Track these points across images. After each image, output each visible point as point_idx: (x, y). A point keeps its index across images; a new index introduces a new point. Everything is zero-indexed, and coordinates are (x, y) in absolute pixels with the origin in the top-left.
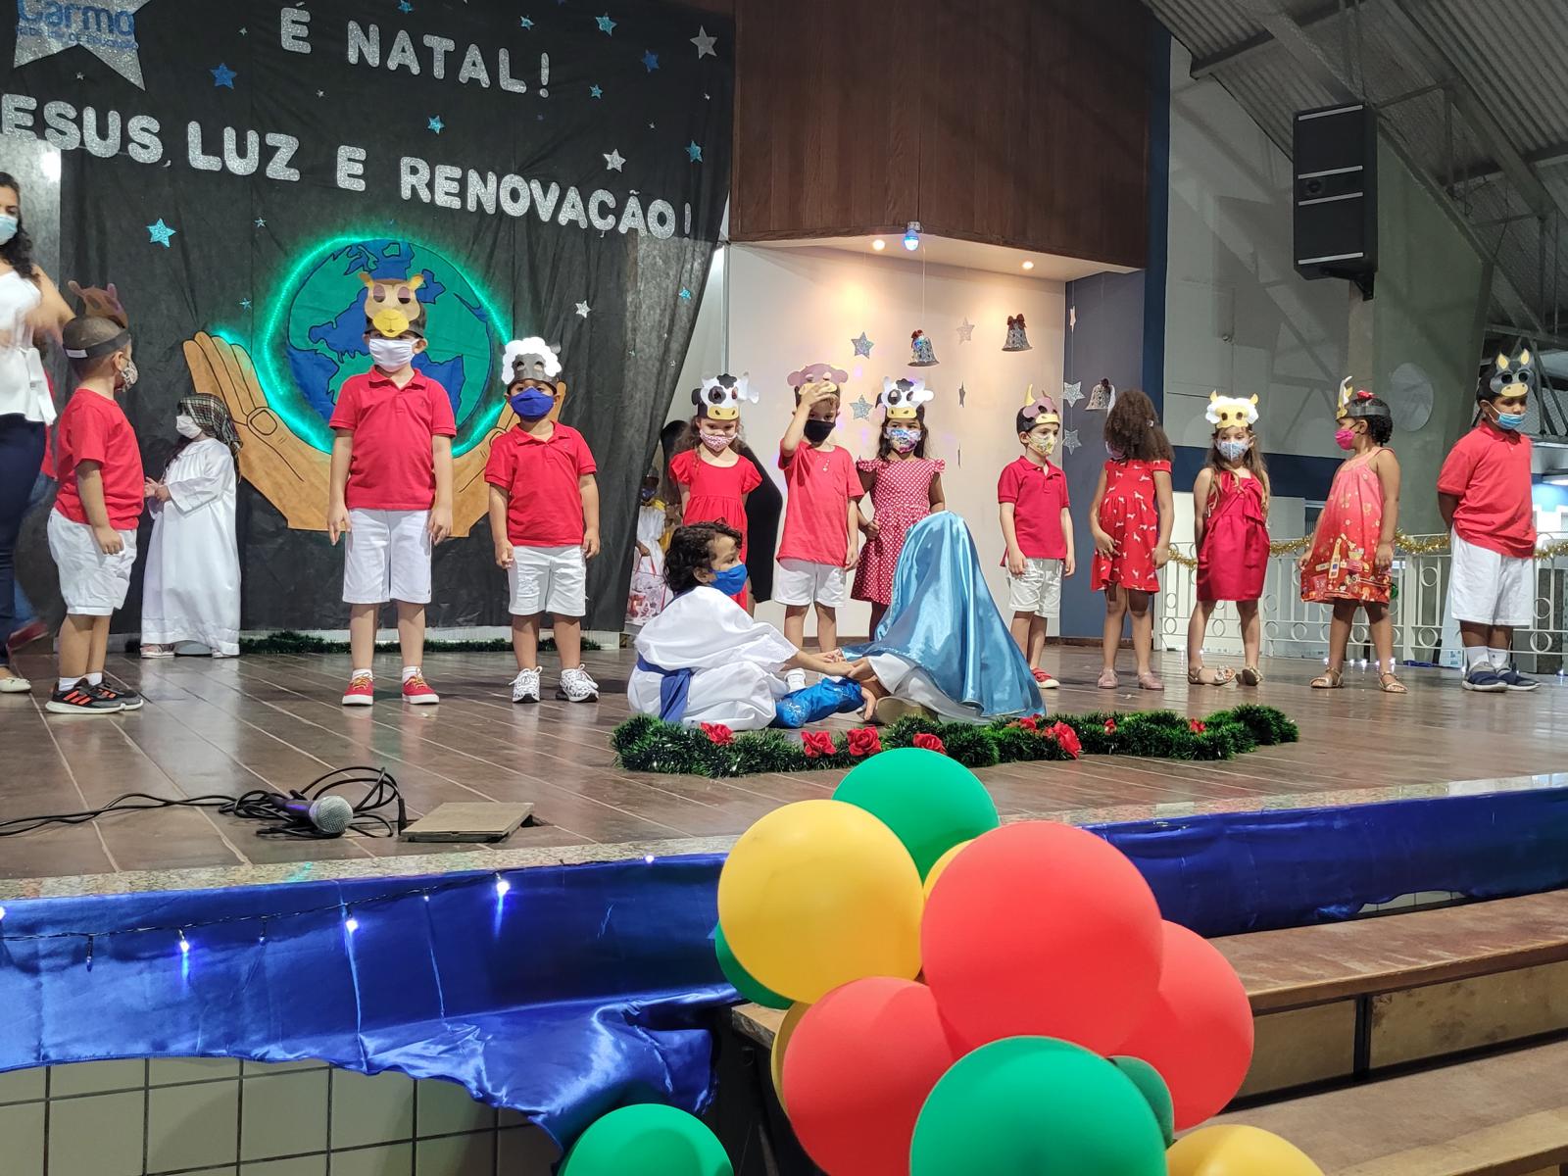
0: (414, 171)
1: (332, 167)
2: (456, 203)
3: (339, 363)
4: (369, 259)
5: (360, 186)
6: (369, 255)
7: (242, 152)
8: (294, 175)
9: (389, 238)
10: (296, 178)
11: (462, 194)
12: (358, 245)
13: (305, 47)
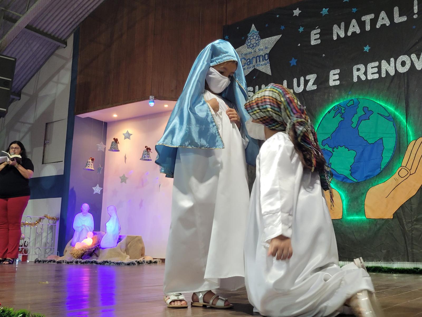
0: (358, 70)
1: (328, 80)
2: (376, 76)
3: (332, 152)
4: (342, 109)
5: (338, 83)
6: (342, 108)
7: (299, 85)
8: (315, 87)
9: (349, 98)
10: (316, 88)
11: (379, 72)
12: (337, 105)
13: (319, 41)
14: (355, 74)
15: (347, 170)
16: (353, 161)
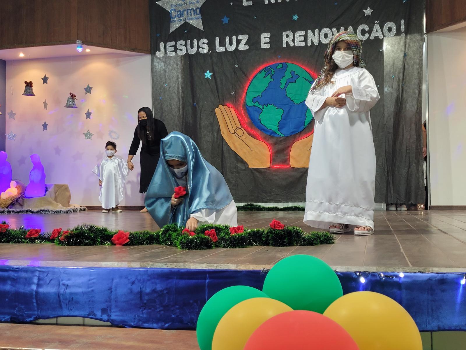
0: (287, 36)
2: (303, 44)
3: (262, 109)
4: (272, 71)
5: (268, 46)
6: (272, 69)
7: (231, 43)
8: (247, 48)
9: (279, 62)
11: (305, 41)
13: (250, 3)
14: (285, 39)
15: (275, 126)
16: (280, 118)
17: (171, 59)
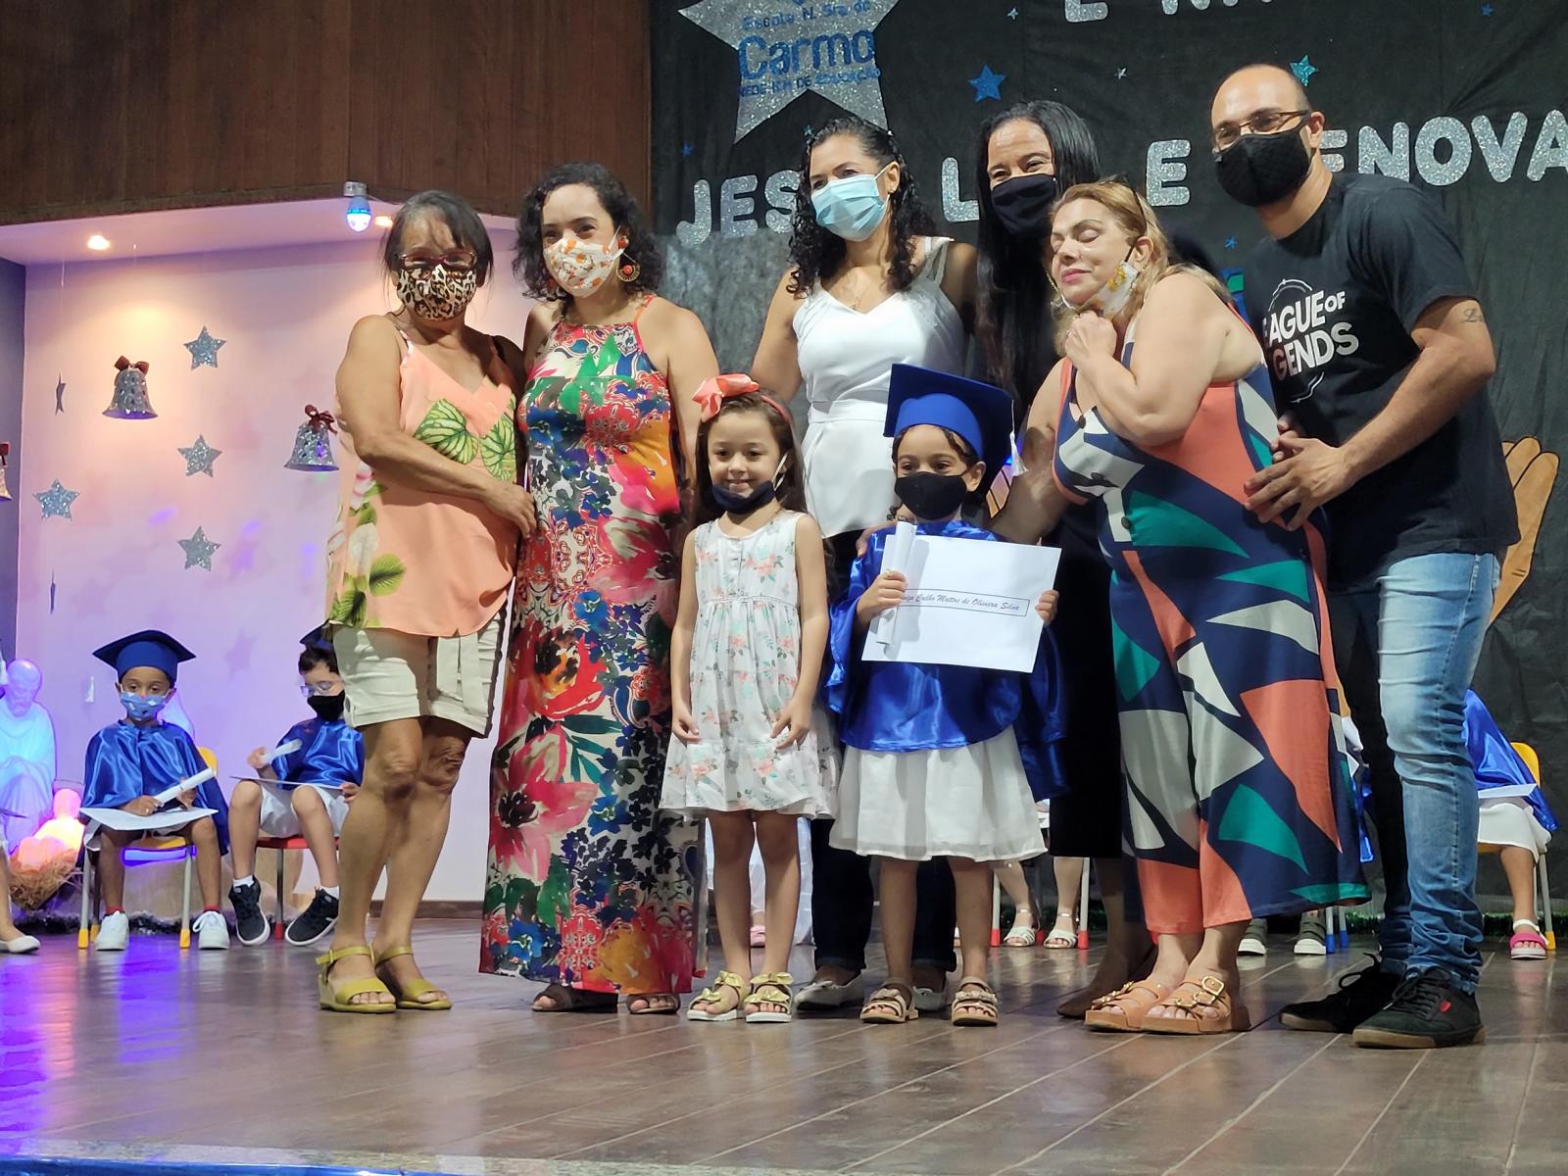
1: (1138, 180)
5: (1181, 196)
13: (1100, 12)
17: (737, 253)
